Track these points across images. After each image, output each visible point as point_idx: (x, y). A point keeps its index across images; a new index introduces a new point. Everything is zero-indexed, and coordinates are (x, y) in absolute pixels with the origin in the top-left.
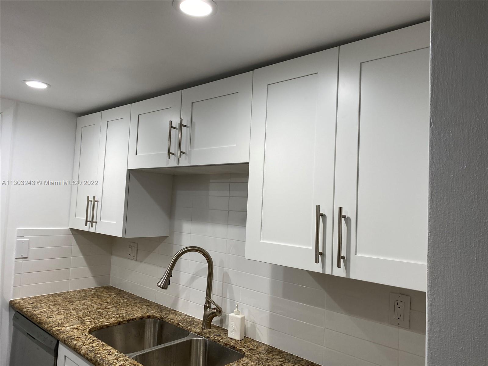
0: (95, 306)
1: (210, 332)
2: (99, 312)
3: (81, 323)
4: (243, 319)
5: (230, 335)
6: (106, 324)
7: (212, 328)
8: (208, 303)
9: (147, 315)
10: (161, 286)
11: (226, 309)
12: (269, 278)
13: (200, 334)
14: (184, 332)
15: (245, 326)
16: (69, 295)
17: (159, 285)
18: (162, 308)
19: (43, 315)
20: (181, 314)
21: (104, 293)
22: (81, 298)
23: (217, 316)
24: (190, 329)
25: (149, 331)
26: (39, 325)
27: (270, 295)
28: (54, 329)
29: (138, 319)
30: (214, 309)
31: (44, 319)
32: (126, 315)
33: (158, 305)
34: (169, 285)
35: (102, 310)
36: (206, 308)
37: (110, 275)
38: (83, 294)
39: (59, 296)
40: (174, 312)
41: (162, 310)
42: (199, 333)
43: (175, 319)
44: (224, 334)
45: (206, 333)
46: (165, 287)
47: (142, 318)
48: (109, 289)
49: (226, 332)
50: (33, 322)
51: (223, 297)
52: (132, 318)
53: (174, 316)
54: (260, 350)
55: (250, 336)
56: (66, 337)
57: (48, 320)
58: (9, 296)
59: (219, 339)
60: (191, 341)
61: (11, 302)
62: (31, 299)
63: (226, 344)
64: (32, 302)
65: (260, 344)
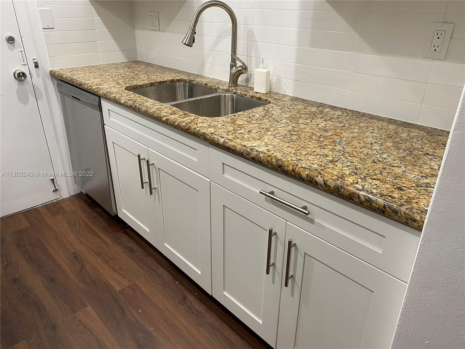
0: (127, 73)
1: (237, 89)
2: (132, 77)
3: (117, 83)
4: (268, 73)
5: (255, 90)
6: (139, 84)
7: (238, 86)
8: (234, 60)
9: (176, 79)
10: (187, 43)
12: (296, 29)
13: (227, 91)
14: (213, 90)
16: (102, 67)
17: (184, 42)
19: (82, 79)
20: (208, 78)
21: (134, 65)
22: (113, 68)
23: (243, 73)
24: (217, 88)
26: (79, 87)
27: (296, 47)
28: (94, 87)
29: (168, 82)
30: (240, 67)
31: (83, 81)
32: (157, 79)
33: (185, 72)
34: (194, 42)
35: (134, 75)
36: (232, 67)
37: (136, 49)
38: (116, 66)
39: (93, 67)
40: (202, 77)
41: (190, 75)
43: (204, 81)
44: (250, 90)
45: (233, 90)
46: (190, 45)
47: (172, 81)
48: (137, 62)
49: (252, 88)
50: (75, 85)
51: (249, 56)
52: (162, 80)
53: (201, 79)
54: (285, 99)
55: (274, 90)
56: (105, 92)
57: (87, 82)
58: (48, 66)
59: (246, 93)
60: (220, 96)
61: (51, 71)
62: (68, 69)
63: (252, 97)
64: (69, 71)
65: (285, 96)
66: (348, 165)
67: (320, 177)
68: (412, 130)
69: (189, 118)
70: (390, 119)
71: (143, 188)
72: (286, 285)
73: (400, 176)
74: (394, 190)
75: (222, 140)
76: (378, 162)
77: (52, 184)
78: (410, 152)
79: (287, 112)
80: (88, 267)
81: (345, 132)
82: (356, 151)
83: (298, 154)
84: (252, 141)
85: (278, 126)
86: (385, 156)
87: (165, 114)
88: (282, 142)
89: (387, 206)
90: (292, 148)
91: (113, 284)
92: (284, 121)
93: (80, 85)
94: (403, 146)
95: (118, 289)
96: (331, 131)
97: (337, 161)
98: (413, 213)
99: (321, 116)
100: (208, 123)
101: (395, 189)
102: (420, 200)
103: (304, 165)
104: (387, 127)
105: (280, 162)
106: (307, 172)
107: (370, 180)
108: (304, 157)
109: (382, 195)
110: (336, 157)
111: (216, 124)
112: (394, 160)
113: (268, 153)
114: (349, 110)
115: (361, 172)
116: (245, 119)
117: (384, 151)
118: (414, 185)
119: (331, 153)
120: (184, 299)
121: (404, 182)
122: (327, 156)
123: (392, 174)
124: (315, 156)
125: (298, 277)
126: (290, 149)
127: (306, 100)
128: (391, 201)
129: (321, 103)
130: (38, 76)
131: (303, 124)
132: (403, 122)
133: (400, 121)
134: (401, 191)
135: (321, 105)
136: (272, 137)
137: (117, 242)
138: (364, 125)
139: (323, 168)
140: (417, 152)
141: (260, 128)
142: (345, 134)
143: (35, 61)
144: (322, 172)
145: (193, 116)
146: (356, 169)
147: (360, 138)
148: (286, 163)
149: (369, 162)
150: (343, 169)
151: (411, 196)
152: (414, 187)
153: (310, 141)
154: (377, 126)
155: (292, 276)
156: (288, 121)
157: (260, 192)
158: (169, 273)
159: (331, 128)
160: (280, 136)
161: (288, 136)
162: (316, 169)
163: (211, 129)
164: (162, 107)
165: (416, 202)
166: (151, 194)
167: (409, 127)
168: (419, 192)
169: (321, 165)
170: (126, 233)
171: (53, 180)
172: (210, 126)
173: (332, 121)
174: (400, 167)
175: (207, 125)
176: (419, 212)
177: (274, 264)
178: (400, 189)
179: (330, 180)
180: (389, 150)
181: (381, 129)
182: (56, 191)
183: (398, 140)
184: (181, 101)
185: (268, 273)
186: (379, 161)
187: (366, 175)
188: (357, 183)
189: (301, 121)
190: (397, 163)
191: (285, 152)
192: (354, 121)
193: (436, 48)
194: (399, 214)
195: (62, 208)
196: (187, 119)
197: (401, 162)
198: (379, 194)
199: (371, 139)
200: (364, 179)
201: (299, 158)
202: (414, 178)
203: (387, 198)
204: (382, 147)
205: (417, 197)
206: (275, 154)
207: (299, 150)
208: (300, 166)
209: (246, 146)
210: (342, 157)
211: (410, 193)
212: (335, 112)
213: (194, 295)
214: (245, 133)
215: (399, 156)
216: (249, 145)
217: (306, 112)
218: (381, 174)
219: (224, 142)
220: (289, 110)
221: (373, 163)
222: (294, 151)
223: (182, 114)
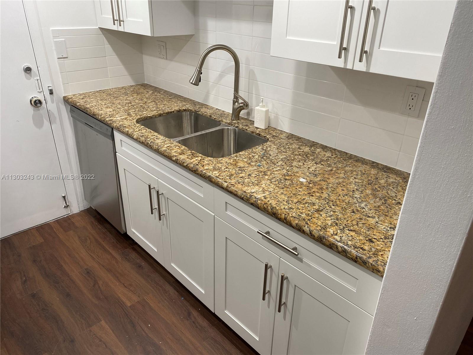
0: (137, 101)
1: (239, 122)
2: (141, 106)
3: (128, 114)
4: (267, 111)
5: (256, 125)
6: (149, 116)
7: (240, 119)
8: (236, 98)
9: (183, 109)
10: (193, 83)
11: (252, 103)
12: (292, 75)
14: (217, 123)
15: (269, 117)
16: (112, 91)
17: (191, 81)
18: (195, 103)
19: (95, 108)
20: (212, 108)
21: (142, 90)
22: (123, 94)
23: (244, 109)
24: (221, 120)
25: (186, 122)
26: (93, 116)
27: (292, 90)
28: (107, 119)
29: (175, 112)
30: (242, 103)
31: (96, 111)
32: (165, 109)
33: (191, 100)
34: (200, 82)
35: (143, 104)
36: (234, 103)
37: (144, 73)
38: (124, 91)
39: (103, 93)
40: (206, 106)
41: (195, 104)
42: (229, 124)
43: (209, 112)
44: (251, 124)
45: (235, 123)
46: (196, 84)
47: (179, 111)
48: (145, 86)
49: (252, 122)
50: (88, 114)
51: (249, 93)
52: (170, 111)
53: (206, 110)
54: (282, 136)
55: (273, 125)
56: (118, 125)
57: (101, 112)
58: (61, 92)
59: (247, 128)
60: (223, 130)
61: (64, 97)
62: (80, 95)
63: (253, 132)
64: (82, 97)
65: (282, 132)
66: (331, 214)
67: (306, 226)
68: (391, 175)
69: (197, 158)
70: (373, 162)
71: (152, 213)
72: (279, 311)
73: (373, 227)
74: (365, 241)
75: (225, 185)
76: (356, 212)
77: (64, 200)
78: (385, 200)
79: (283, 152)
80: (100, 283)
81: (332, 177)
82: (339, 199)
83: (290, 202)
84: (252, 186)
85: (275, 169)
86: (363, 205)
87: (175, 154)
88: (277, 188)
89: (358, 258)
90: (285, 195)
91: (124, 299)
92: (279, 164)
93: (95, 115)
94: (380, 194)
95: (129, 304)
96: (320, 176)
97: (322, 210)
98: (378, 265)
99: (312, 158)
100: (213, 165)
101: (367, 241)
102: (385, 252)
103: (294, 214)
104: (369, 172)
105: (275, 210)
106: (297, 222)
107: (348, 231)
108: (295, 205)
109: (355, 247)
110: (321, 205)
111: (220, 166)
112: (371, 210)
113: (265, 200)
114: (338, 151)
115: (341, 223)
116: (245, 160)
117: (363, 200)
118: (383, 237)
119: (317, 201)
120: (189, 314)
121: (375, 233)
122: (314, 204)
123: (367, 225)
124: (304, 204)
125: (289, 305)
126: (283, 196)
127: (301, 138)
128: (362, 253)
129: (314, 142)
130: (53, 102)
131: (296, 167)
132: (384, 165)
133: (382, 165)
134: (371, 243)
135: (313, 145)
136: (268, 182)
137: (126, 258)
138: (350, 168)
139: (310, 218)
140: (391, 200)
141: (258, 171)
142: (332, 180)
143: (50, 88)
144: (308, 222)
145: (200, 156)
146: (337, 219)
147: (344, 184)
148: (279, 211)
149: (349, 211)
150: (327, 219)
151: (378, 248)
152: (382, 239)
153: (301, 188)
154: (361, 171)
155: (284, 303)
156: (283, 164)
157: (258, 232)
158: (175, 289)
159: (320, 172)
160: (275, 181)
161: (283, 181)
162: (304, 219)
163: (216, 172)
164: (172, 145)
165: (382, 255)
166: (160, 220)
167: (388, 172)
168: (386, 245)
169: (308, 214)
170: (135, 250)
171: (64, 197)
172: (214, 169)
173: (322, 164)
174: (373, 217)
175: (212, 168)
176: (383, 264)
177: (269, 292)
178: (371, 241)
179: (315, 231)
180: (367, 199)
181: (364, 174)
182: (67, 207)
183: (377, 187)
184: (188, 136)
185: (264, 299)
186: (358, 211)
187: (345, 226)
188: (336, 234)
189: (295, 164)
190: (372, 213)
191: (279, 199)
192: (341, 165)
193: (411, 107)
194: (367, 265)
195: (73, 223)
196: (194, 159)
197: (376, 212)
198: (353, 246)
199: (354, 185)
200: (342, 230)
201: (290, 206)
202: (384, 230)
203: (359, 250)
204: (362, 195)
205: (383, 249)
206: (270, 202)
207: (291, 197)
208: (291, 215)
209: (247, 191)
210: (327, 205)
211: (378, 245)
212: (325, 153)
213: (198, 311)
214: (246, 178)
215: (375, 205)
216: (249, 191)
217: (300, 153)
218: (357, 225)
219: (227, 186)
220: (285, 150)
221: (352, 213)
222: (287, 199)
223: (190, 154)
